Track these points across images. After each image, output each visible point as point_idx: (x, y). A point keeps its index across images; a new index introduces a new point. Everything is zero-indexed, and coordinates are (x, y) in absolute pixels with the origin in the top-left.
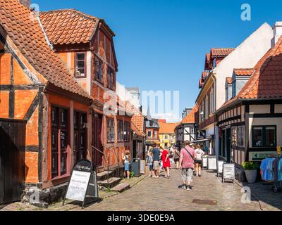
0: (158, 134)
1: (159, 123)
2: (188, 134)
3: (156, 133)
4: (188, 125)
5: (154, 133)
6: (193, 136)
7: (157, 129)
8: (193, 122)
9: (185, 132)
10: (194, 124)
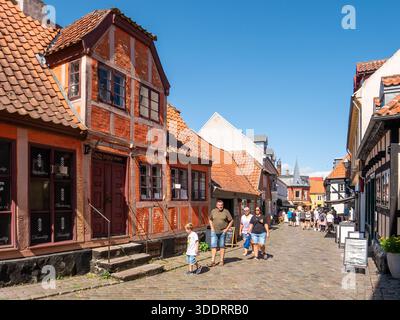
0: (309, 194)
1: (310, 181)
2: (336, 192)
3: (306, 193)
4: (336, 180)
5: (303, 193)
6: (343, 194)
7: (308, 188)
8: (344, 176)
9: (332, 190)
10: (345, 179)
